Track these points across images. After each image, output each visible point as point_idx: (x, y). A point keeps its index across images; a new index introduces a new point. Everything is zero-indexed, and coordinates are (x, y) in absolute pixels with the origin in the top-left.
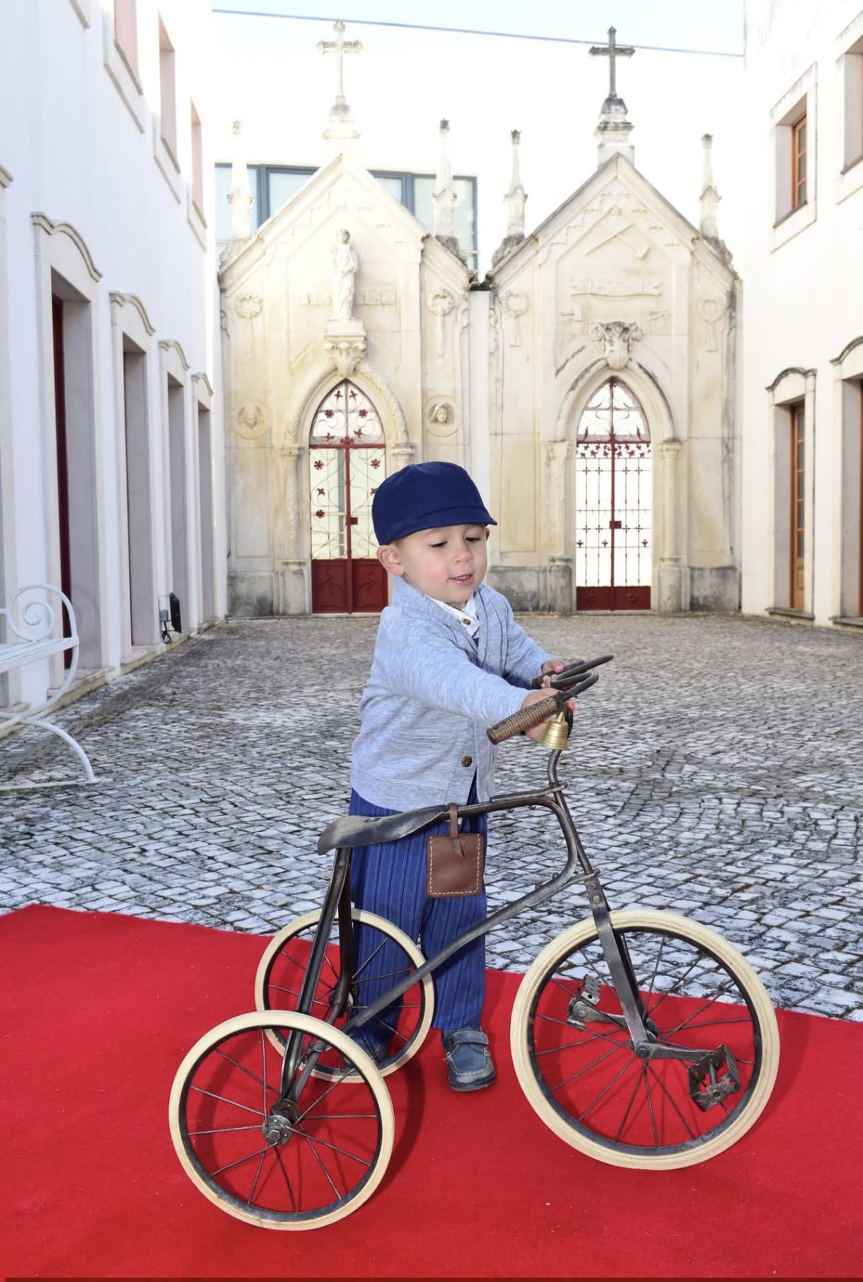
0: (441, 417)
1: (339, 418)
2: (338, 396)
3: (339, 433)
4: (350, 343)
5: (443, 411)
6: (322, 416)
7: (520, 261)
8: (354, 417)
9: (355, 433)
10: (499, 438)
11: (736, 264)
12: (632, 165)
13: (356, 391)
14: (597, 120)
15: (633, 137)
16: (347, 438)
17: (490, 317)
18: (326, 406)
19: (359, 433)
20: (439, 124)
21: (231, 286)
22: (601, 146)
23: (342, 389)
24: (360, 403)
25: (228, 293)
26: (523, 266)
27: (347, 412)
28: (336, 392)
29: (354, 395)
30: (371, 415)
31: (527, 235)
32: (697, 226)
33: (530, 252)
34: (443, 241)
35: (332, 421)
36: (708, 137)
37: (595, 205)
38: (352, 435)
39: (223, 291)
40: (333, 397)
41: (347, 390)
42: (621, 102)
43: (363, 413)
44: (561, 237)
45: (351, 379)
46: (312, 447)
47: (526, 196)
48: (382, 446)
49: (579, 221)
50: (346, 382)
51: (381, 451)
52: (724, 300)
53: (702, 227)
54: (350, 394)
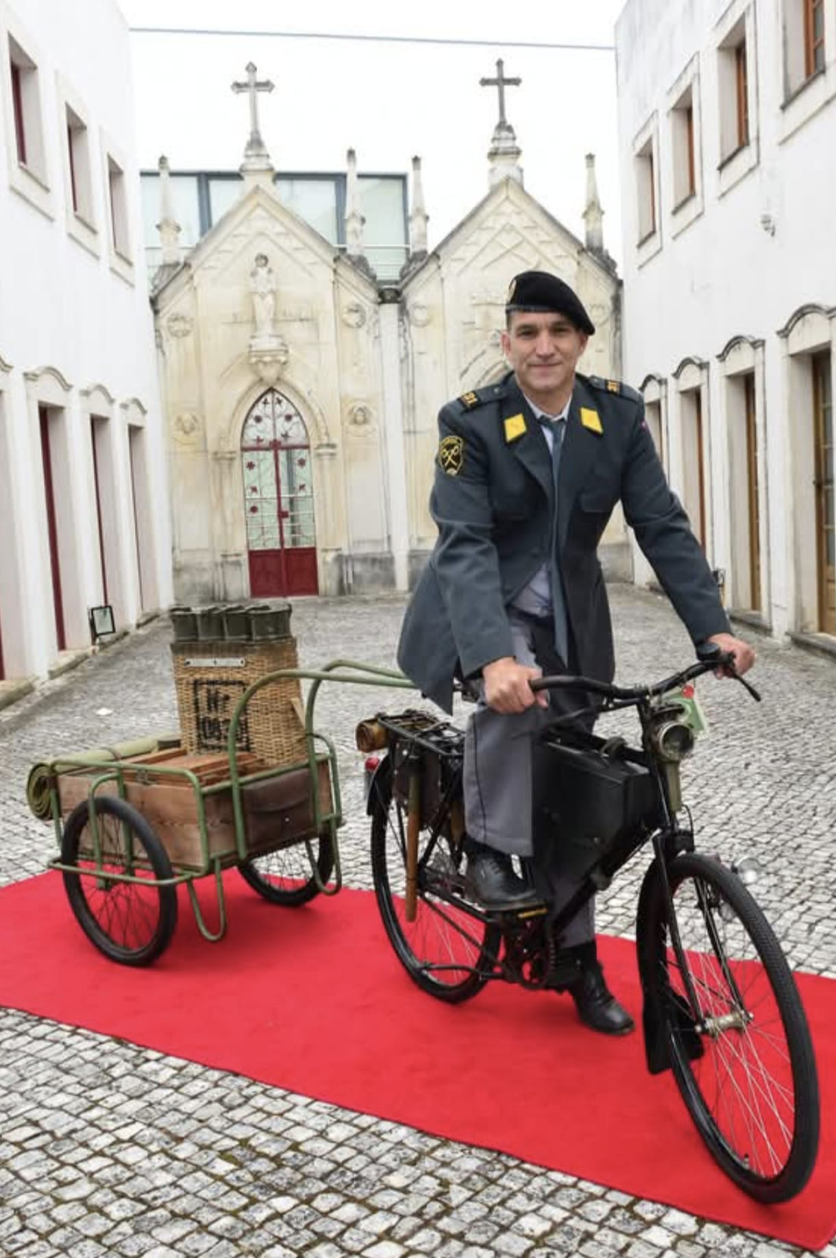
0: (360, 418)
1: (267, 422)
2: (265, 403)
3: (268, 437)
4: (274, 356)
5: (360, 413)
6: (251, 421)
7: (424, 275)
8: (281, 421)
9: (283, 436)
10: (412, 435)
11: (620, 272)
12: (521, 187)
13: (281, 398)
14: (489, 146)
15: (522, 161)
16: (275, 441)
17: (399, 327)
18: (256, 412)
19: (286, 436)
20: (345, 154)
21: (163, 308)
22: (492, 171)
23: (269, 397)
24: (286, 408)
25: (161, 315)
26: (427, 280)
27: (274, 417)
28: (263, 400)
29: (279, 402)
30: (295, 419)
31: (430, 251)
32: (582, 239)
33: (432, 267)
34: (354, 259)
35: (260, 426)
36: (590, 157)
37: (489, 223)
38: (279, 437)
39: (156, 312)
40: (261, 405)
41: (273, 397)
42: (510, 129)
43: (289, 418)
44: (459, 254)
45: (275, 387)
46: (244, 449)
47: (427, 218)
48: (307, 447)
49: (476, 238)
50: (271, 390)
51: (305, 452)
52: (609, 304)
53: (588, 240)
54: (275, 401)
